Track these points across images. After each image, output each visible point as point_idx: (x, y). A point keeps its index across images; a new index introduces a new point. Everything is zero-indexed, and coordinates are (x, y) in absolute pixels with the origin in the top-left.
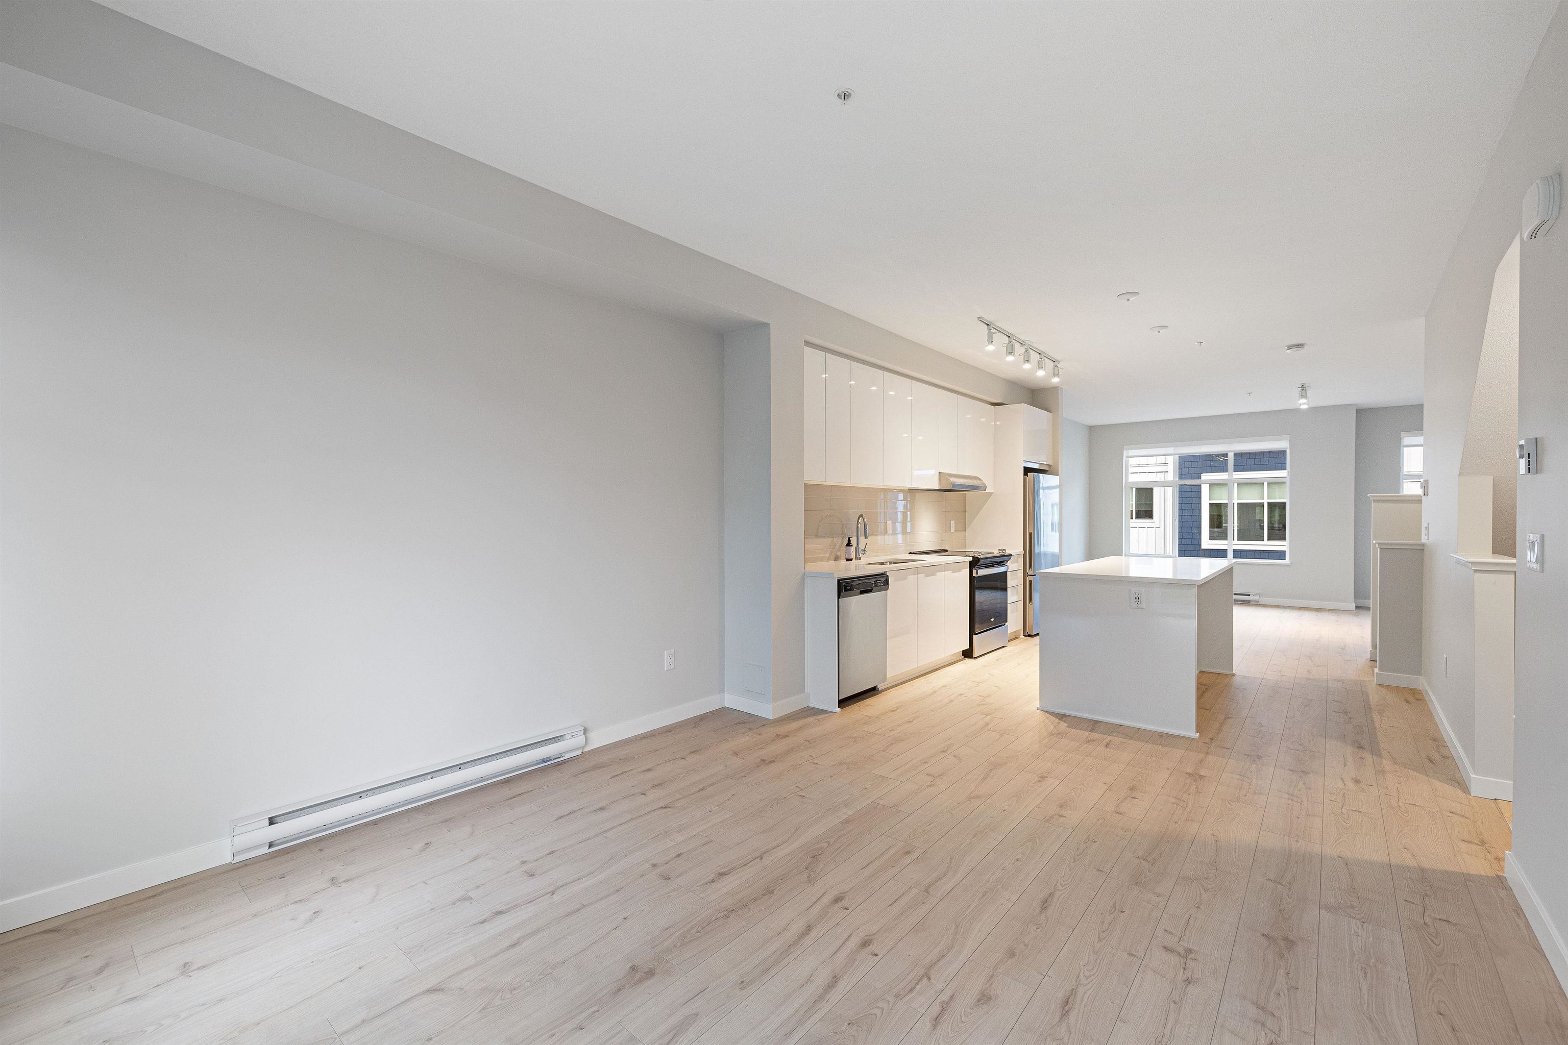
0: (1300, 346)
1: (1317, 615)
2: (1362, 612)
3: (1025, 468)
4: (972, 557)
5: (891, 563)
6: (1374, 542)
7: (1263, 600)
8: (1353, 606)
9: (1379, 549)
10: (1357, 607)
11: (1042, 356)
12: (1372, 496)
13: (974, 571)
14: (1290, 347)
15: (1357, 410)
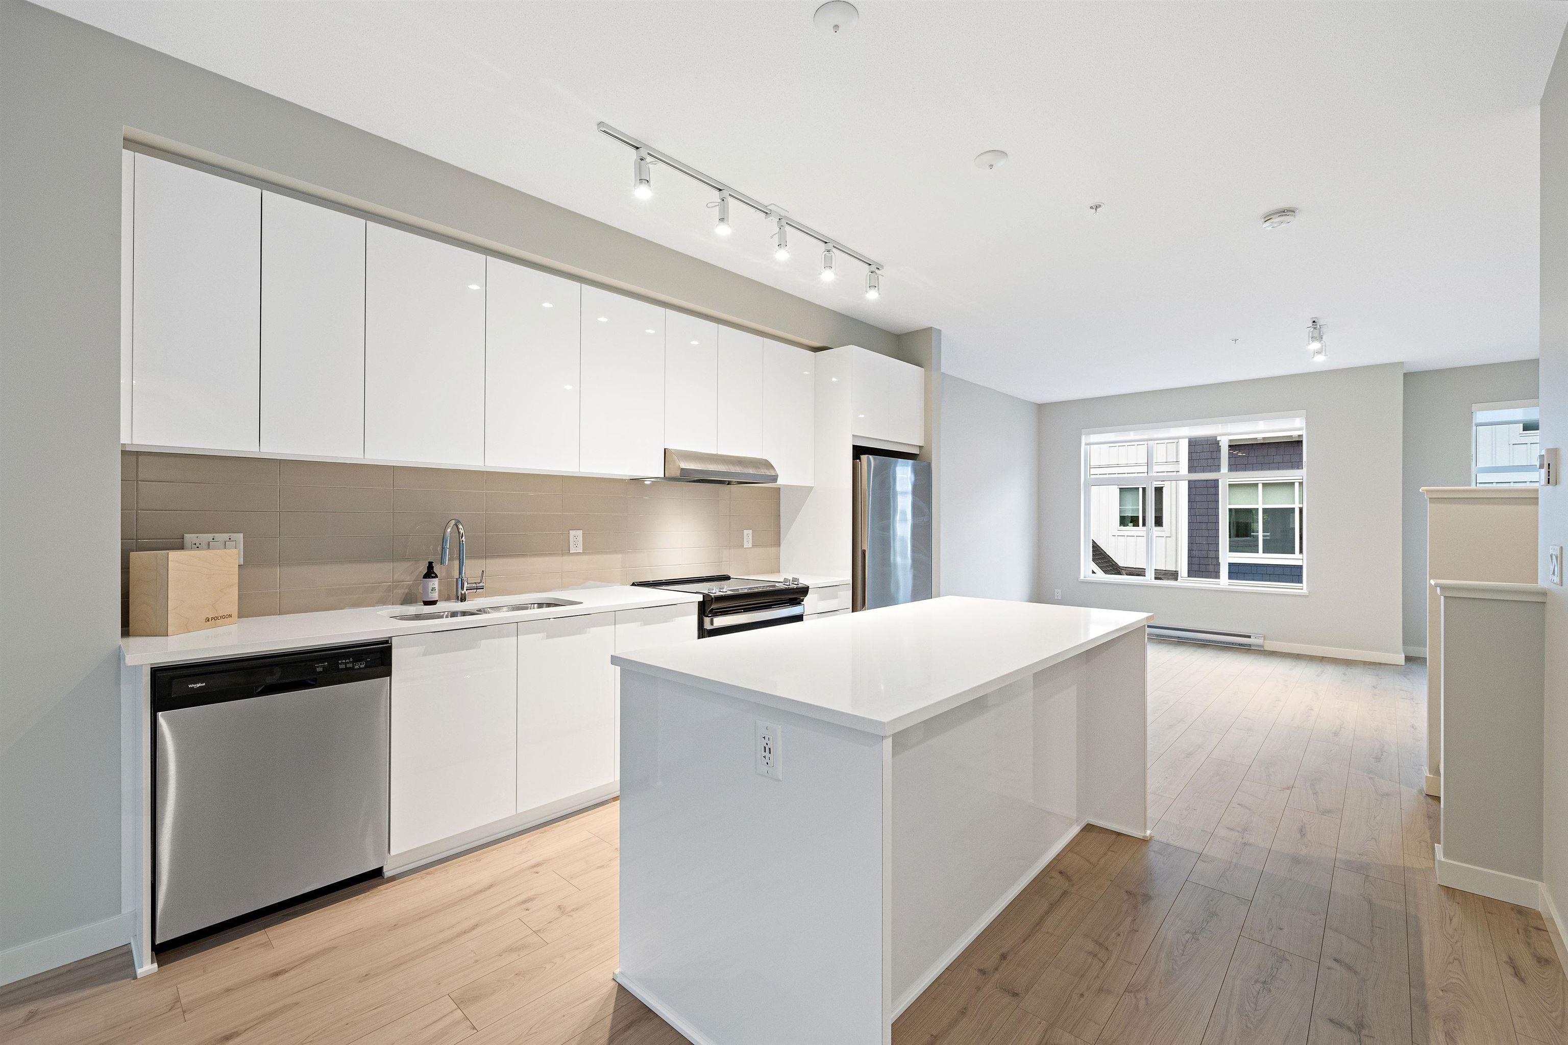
0: (1285, 212)
1: (1344, 674)
2: (1414, 667)
3: (855, 447)
4: (702, 596)
5: (540, 605)
6: (1433, 582)
7: (1269, 646)
8: (1400, 659)
9: (1442, 597)
10: (1408, 659)
11: (830, 246)
12: (1427, 491)
13: (707, 620)
14: (1268, 218)
15: (1405, 374)
